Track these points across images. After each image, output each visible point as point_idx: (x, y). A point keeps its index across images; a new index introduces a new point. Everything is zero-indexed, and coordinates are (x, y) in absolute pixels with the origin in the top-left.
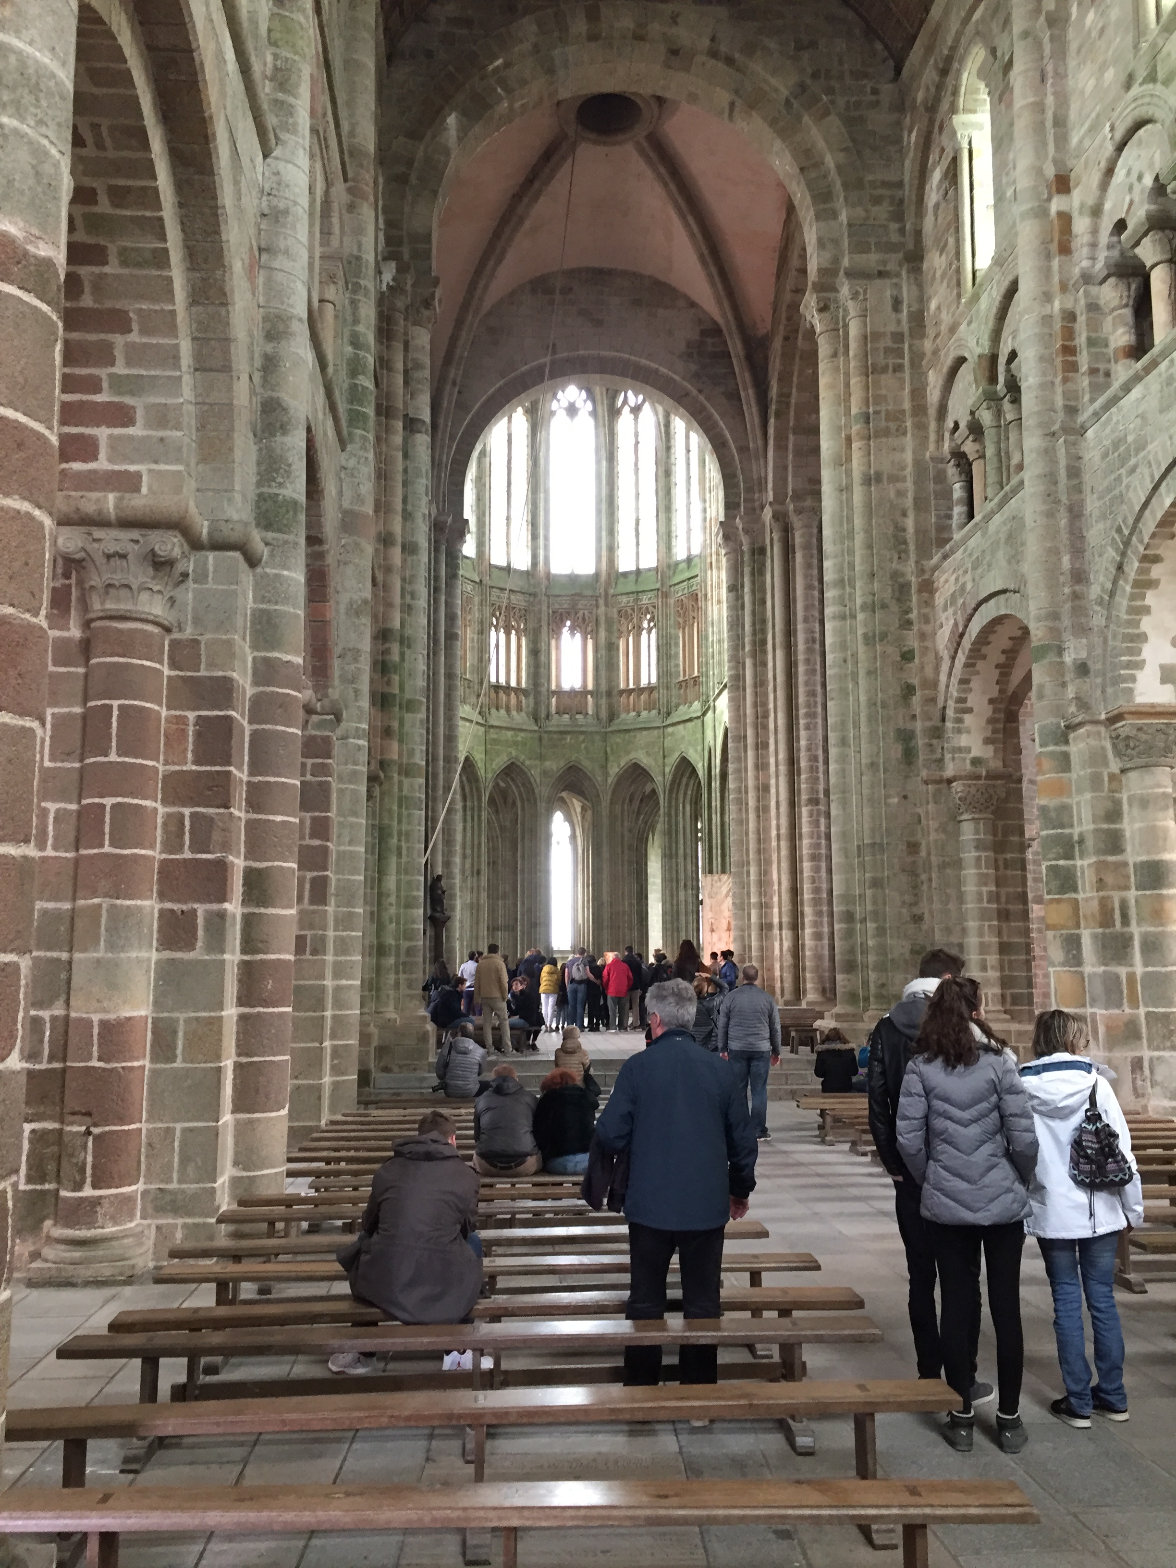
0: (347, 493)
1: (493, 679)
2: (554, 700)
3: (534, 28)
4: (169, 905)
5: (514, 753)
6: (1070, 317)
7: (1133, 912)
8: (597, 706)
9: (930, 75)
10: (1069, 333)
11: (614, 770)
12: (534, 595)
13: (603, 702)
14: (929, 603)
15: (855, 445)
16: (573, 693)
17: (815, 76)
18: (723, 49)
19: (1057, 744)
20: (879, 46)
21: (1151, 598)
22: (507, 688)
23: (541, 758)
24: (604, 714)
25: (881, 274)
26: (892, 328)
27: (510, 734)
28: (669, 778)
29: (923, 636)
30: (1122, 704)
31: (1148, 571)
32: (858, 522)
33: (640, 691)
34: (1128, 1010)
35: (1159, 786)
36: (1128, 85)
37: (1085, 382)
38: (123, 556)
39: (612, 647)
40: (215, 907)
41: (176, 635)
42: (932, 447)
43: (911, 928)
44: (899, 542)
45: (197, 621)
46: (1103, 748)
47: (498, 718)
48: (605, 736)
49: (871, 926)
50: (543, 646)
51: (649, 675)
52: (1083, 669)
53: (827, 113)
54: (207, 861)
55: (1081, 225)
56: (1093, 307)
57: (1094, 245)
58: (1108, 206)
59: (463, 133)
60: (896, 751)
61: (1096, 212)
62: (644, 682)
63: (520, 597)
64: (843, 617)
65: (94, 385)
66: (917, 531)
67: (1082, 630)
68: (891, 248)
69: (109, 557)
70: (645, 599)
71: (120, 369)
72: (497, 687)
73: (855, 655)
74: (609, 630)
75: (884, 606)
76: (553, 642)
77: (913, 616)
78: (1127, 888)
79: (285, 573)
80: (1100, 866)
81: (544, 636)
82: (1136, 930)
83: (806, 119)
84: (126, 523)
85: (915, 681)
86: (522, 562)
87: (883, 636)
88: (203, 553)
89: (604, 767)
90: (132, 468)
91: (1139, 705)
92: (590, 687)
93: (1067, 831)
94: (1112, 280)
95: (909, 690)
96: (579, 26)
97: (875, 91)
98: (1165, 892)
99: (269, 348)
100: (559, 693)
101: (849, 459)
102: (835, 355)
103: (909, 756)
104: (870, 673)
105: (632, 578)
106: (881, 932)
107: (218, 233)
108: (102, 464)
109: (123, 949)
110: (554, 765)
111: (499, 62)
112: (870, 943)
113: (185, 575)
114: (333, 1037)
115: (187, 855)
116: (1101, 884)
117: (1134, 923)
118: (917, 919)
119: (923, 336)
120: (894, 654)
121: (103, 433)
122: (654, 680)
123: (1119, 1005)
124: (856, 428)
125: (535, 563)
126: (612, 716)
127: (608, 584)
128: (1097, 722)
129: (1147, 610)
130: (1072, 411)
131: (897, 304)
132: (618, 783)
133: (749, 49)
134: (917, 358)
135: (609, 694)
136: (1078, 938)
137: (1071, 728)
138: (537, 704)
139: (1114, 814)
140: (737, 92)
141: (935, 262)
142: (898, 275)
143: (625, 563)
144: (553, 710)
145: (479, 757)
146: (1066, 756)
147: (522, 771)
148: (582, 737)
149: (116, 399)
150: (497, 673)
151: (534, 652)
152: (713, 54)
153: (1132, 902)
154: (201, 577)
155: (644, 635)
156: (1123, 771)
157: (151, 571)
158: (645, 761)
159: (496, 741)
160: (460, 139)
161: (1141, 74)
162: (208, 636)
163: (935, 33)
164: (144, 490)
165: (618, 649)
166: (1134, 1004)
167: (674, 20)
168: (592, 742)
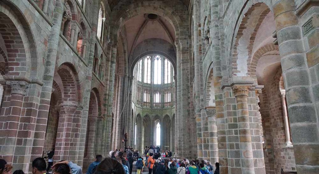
0: (87, 74)
1: (144, 101)
2: (154, 104)
3: (133, 5)
4: (19, 138)
5: (147, 113)
6: (201, 45)
7: (209, 141)
8: (161, 105)
9: (191, 10)
10: (200, 48)
11: (164, 116)
12: (151, 87)
13: (162, 105)
14: (192, 89)
15: (181, 64)
16: (157, 103)
17: (175, 10)
18: (162, 7)
19: (199, 112)
20: (185, 6)
21: (210, 89)
22: (146, 102)
23: (152, 114)
24: (162, 106)
25: (185, 39)
26: (187, 47)
27: (146, 110)
28: (172, 117)
29: (191, 94)
30: (207, 106)
31: (209, 85)
32: (181, 76)
33: (168, 103)
34: (208, 157)
35: (212, 119)
36: (204, 12)
37: (202, 55)
38: (16, 85)
39: (163, 96)
40: (26, 138)
41: (26, 96)
42: (193, 65)
43: (189, 143)
44: (188, 80)
45: (29, 94)
46: (205, 113)
47: (145, 107)
48: (162, 110)
49: (182, 142)
50: (152, 96)
51: (169, 100)
52: (202, 100)
53: (177, 16)
54: (25, 131)
55: (202, 31)
56: (203, 44)
57: (203, 35)
58: (205, 29)
59: (123, 20)
60: (187, 113)
61: (203, 30)
62: (168, 101)
63: (149, 88)
64: (179, 92)
65: (14, 60)
66: (190, 78)
67: (202, 94)
68: (186, 35)
69: (14, 85)
70: (169, 88)
71: (17, 58)
72: (145, 102)
73: (181, 98)
74: (163, 93)
75: (185, 90)
76: (154, 95)
77: (190, 91)
78: (208, 137)
79: (47, 86)
80: (204, 133)
81: (153, 94)
82: (210, 144)
83: (174, 16)
84: (16, 80)
85: (190, 102)
86: (149, 82)
87: (185, 94)
88: (31, 84)
89: (162, 115)
90: (18, 72)
91: (210, 106)
92: (160, 102)
93: (200, 127)
94: (206, 40)
95: (189, 103)
96: (140, 5)
97: (184, 12)
98: (213, 137)
99: (49, 54)
100: (155, 103)
101: (180, 67)
102: (179, 51)
103: (189, 114)
104: (183, 100)
105: (167, 85)
106: (184, 143)
107: (33, 38)
108: (14, 71)
109: (8, 145)
110: (154, 115)
111: (128, 10)
112: (182, 145)
113: (28, 87)
114: (78, 160)
115: (23, 130)
116: (204, 136)
117: (209, 142)
118: (190, 141)
119: (191, 48)
120: (186, 97)
121: (15, 67)
122: (170, 101)
123: (207, 157)
124: (181, 62)
125: (151, 82)
126: (163, 107)
127: (163, 86)
128: (203, 109)
129: (210, 91)
130: (201, 59)
131: (187, 43)
132: (164, 118)
133: (165, 7)
134: (190, 51)
135: (163, 103)
136: (202, 145)
137: (201, 110)
138: (151, 105)
139: (206, 124)
140: (164, 13)
141: (192, 37)
142: (188, 39)
143: (166, 82)
144: (154, 106)
145: (141, 114)
146: (200, 114)
147: (149, 116)
148: (158, 110)
149: (17, 62)
150: (145, 100)
151: (151, 97)
152: (161, 8)
153: (209, 139)
154: (30, 88)
155: (169, 94)
156: (208, 117)
157: (20, 87)
158: (169, 114)
159: (144, 111)
160: (122, 21)
161: (205, 10)
162: (30, 96)
163: (191, 4)
164: (20, 75)
165: (164, 96)
166: (209, 156)
167: (154, 3)
168: (160, 111)
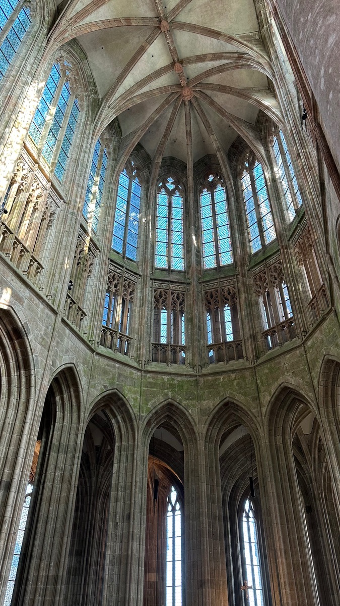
5: (170, 395)
11: (266, 399)
13: (250, 344)
23: (199, 398)
24: (251, 353)
27: (166, 378)
33: (280, 326)
39: (253, 306)
48: (254, 371)
51: (285, 313)
62: (282, 320)
86: (179, 265)
105: (261, 253)
110: (211, 403)
122: (290, 315)
126: (258, 354)
127: (244, 264)
135: (255, 338)
138: (193, 355)
143: (255, 247)
145: (131, 396)
147: (180, 411)
148: (233, 376)
159: (152, 384)
165: (257, 304)
168: (244, 377)
